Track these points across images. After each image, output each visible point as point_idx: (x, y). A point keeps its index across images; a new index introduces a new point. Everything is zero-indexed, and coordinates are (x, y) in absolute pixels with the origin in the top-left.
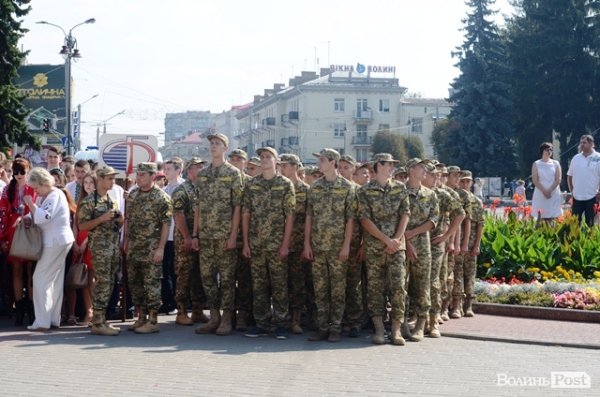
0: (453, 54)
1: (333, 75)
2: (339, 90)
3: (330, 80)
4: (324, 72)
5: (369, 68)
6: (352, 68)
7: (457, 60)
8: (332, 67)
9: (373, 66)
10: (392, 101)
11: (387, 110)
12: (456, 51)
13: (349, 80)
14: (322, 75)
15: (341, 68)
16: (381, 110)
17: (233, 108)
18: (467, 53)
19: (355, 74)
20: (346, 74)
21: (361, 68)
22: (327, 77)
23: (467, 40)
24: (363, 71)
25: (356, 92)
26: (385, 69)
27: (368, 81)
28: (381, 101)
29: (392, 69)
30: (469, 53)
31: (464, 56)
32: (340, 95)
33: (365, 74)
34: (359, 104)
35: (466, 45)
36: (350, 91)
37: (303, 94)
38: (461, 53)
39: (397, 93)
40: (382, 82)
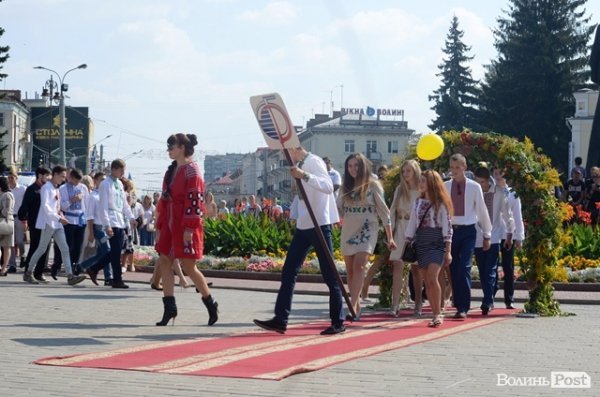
0: (430, 98)
1: (344, 118)
2: (349, 132)
3: (341, 123)
4: (336, 114)
5: (379, 111)
6: (362, 111)
7: (434, 103)
8: (343, 110)
9: (382, 109)
10: (400, 143)
11: (395, 151)
12: (433, 94)
13: (359, 123)
14: (334, 118)
15: (351, 111)
16: (390, 151)
17: (259, 150)
18: (443, 97)
19: (365, 117)
20: (356, 117)
21: (370, 111)
22: (338, 120)
23: (444, 85)
24: (373, 114)
25: (366, 134)
26: (394, 113)
27: (378, 123)
28: (390, 143)
29: (401, 113)
30: (445, 97)
31: (441, 100)
32: (351, 137)
33: (375, 116)
34: (368, 146)
35: (443, 90)
36: (360, 133)
37: (315, 136)
38: (438, 97)
39: (405, 135)
40: (391, 124)
